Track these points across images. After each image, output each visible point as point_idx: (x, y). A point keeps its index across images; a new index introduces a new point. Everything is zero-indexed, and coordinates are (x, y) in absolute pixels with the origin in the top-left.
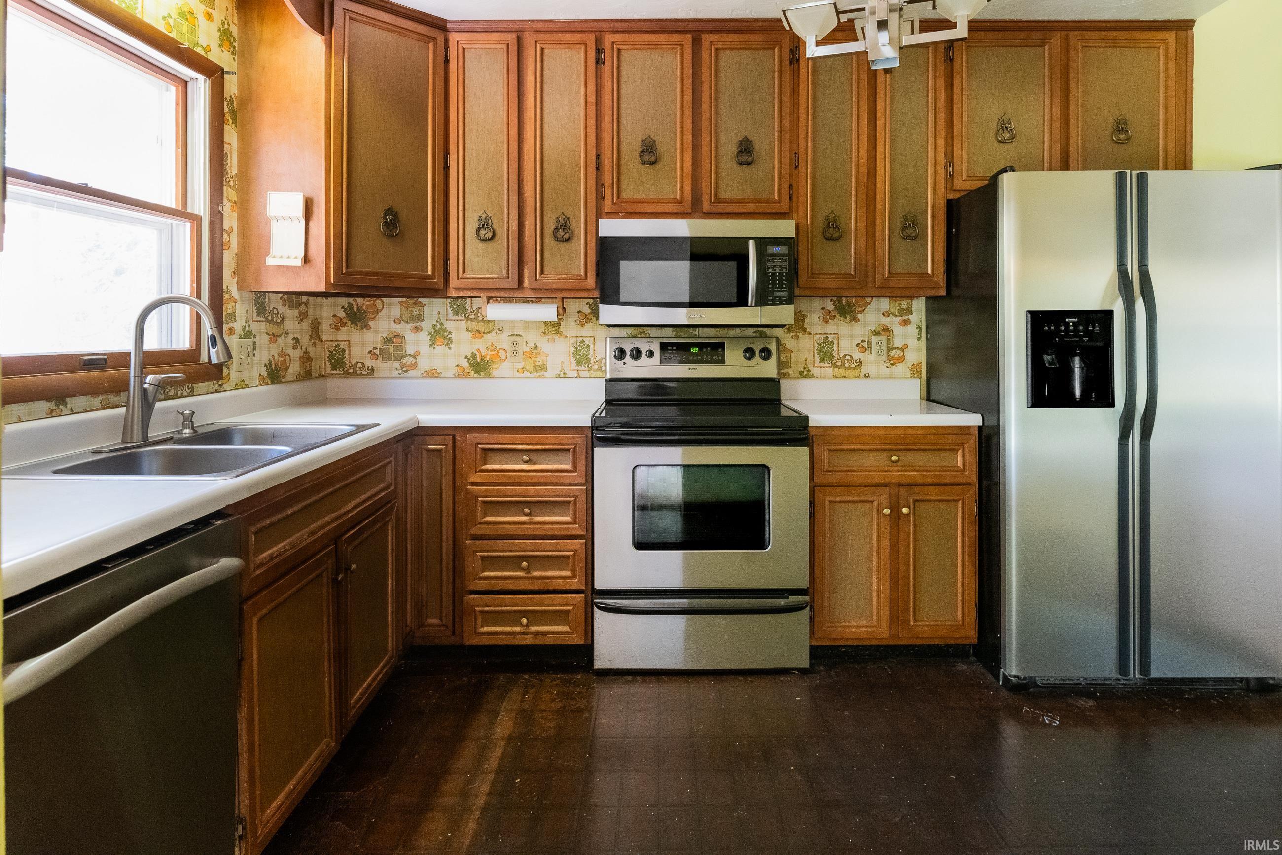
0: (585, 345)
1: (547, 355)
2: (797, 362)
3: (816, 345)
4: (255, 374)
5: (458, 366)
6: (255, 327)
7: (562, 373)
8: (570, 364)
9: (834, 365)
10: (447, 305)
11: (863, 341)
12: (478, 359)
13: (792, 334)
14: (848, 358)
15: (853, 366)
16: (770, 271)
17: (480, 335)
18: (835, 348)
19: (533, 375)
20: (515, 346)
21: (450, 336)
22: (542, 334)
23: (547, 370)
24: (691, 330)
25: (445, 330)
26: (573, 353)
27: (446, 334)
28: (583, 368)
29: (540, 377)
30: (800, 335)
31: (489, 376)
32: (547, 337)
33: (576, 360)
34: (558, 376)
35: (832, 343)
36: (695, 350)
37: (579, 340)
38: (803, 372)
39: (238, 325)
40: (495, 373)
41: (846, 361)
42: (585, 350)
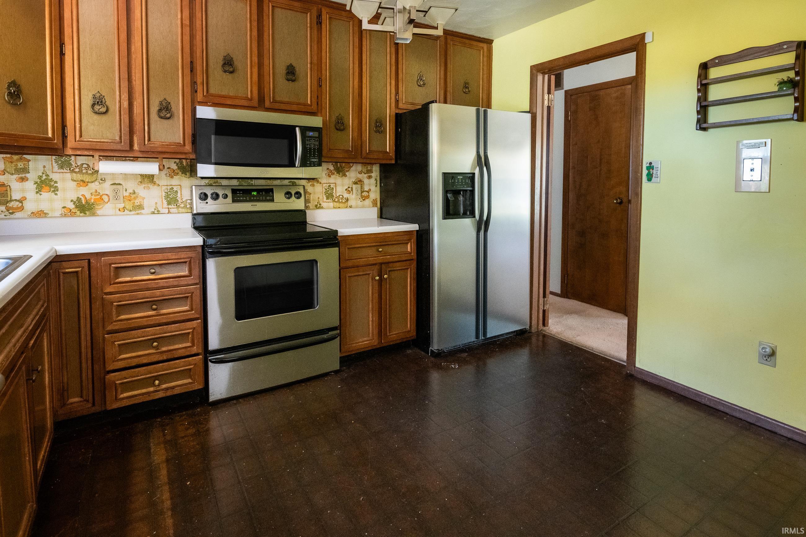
0: (174, 191)
1: (144, 198)
2: (313, 200)
3: (324, 190)
5: (64, 207)
7: (156, 211)
8: (163, 204)
9: (334, 201)
10: (52, 161)
11: (349, 187)
12: (84, 202)
13: (311, 183)
14: (341, 197)
15: (344, 201)
16: (308, 146)
17: (85, 184)
18: (334, 191)
19: (133, 213)
20: (116, 192)
21: (55, 185)
22: (139, 183)
23: (144, 209)
24: (249, 181)
25: (51, 180)
26: (165, 196)
27: (52, 183)
28: (173, 206)
29: (138, 214)
30: (315, 184)
31: (94, 214)
32: (144, 186)
33: (168, 201)
34: (153, 213)
35: (333, 188)
36: (255, 193)
37: (169, 187)
38: (317, 205)
40: (99, 212)
41: (340, 199)
42: (174, 194)
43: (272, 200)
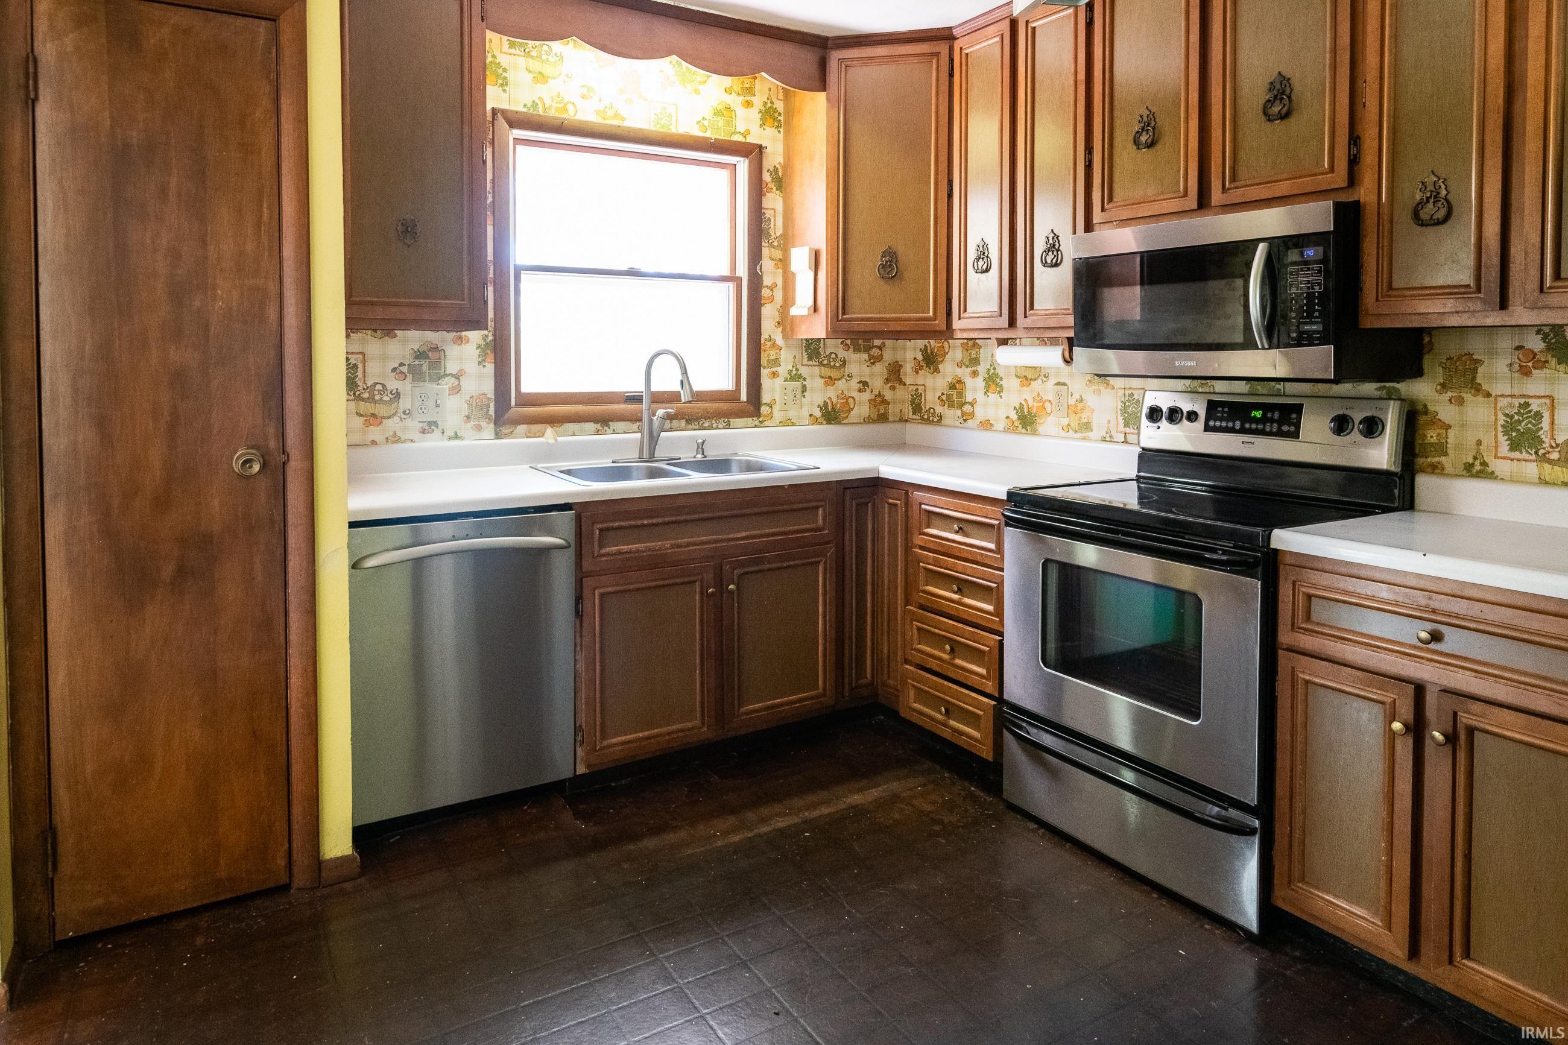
0: (1134, 399)
1: (1093, 411)
2: (1458, 447)
3: (1502, 418)
4: (805, 413)
5: (1007, 418)
6: (804, 371)
7: (1108, 436)
8: (1117, 424)
9: (1546, 459)
12: (1026, 411)
13: (1449, 394)
17: (1027, 383)
18: (1545, 424)
19: (1079, 435)
20: (1059, 396)
21: (1001, 383)
22: (1088, 383)
23: (1092, 431)
25: (997, 375)
26: (1120, 407)
27: (998, 380)
28: (1132, 430)
29: (1084, 438)
30: (1467, 396)
31: (1035, 433)
32: (1094, 387)
33: (1125, 419)
34: (1104, 440)
35: (1538, 415)
36: (1258, 414)
37: (1128, 392)
38: (1472, 465)
39: (783, 370)
40: (1041, 429)
42: (1134, 407)
43: (1295, 435)
